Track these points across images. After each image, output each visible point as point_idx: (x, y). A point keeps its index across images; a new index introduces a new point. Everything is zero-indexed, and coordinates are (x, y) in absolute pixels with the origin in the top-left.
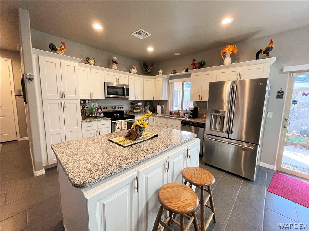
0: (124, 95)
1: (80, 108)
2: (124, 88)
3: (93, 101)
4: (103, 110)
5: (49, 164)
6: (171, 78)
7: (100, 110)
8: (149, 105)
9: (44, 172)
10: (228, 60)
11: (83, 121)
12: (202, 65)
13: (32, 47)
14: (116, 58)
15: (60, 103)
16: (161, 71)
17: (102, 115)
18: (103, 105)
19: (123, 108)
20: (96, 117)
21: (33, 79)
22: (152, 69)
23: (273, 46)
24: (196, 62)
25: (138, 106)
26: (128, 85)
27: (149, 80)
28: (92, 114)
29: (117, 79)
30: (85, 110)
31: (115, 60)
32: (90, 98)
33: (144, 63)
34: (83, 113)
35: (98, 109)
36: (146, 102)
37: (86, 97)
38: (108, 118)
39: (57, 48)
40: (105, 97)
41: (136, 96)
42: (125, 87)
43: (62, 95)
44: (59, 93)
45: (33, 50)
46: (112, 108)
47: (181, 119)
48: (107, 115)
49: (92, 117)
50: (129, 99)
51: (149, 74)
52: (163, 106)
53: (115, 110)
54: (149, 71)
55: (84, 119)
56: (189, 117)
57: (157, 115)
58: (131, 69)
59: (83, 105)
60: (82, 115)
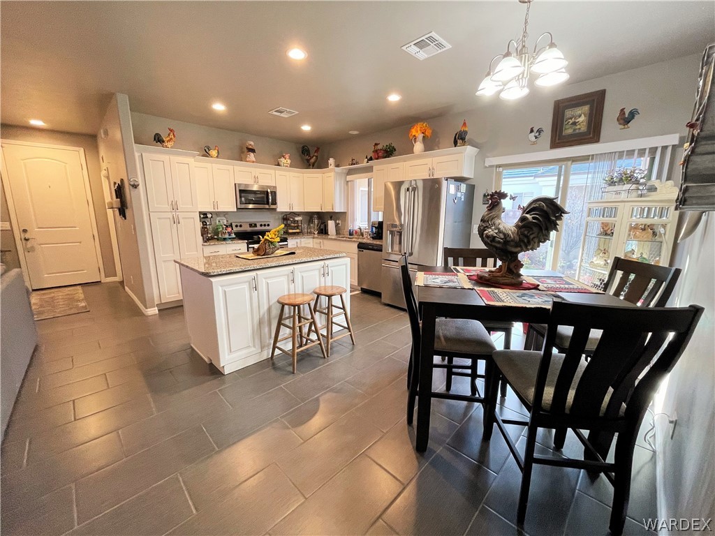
0: (268, 203)
1: (199, 225)
2: (267, 192)
3: (218, 214)
4: (235, 229)
5: (163, 302)
6: (350, 172)
7: (230, 229)
8: (316, 221)
9: (157, 312)
10: (418, 147)
11: (205, 244)
12: (389, 152)
13: (135, 143)
14: (252, 143)
15: (171, 218)
16: (331, 161)
17: (233, 236)
18: (234, 221)
19: (268, 225)
20: (225, 239)
21: (138, 185)
22: (317, 157)
23: (466, 129)
24: (379, 147)
25: (295, 222)
26: (275, 187)
27: (313, 177)
28: (218, 235)
29: (256, 178)
30: (206, 228)
31: (250, 147)
32: (213, 210)
33: (303, 147)
34: (204, 231)
35: (227, 226)
36: (310, 216)
37: (208, 208)
38: (242, 241)
39: (165, 139)
40: (237, 209)
41: (291, 206)
42: (269, 191)
43: (175, 207)
44: (170, 203)
45: (135, 146)
46: (251, 225)
47: (357, 242)
48: (241, 236)
49: (218, 239)
50: (278, 210)
51: (313, 166)
52: (340, 222)
53: (256, 228)
54: (312, 160)
55: (206, 242)
56: (372, 238)
57: (329, 237)
58: (280, 158)
59: (203, 220)
60: (202, 235)
